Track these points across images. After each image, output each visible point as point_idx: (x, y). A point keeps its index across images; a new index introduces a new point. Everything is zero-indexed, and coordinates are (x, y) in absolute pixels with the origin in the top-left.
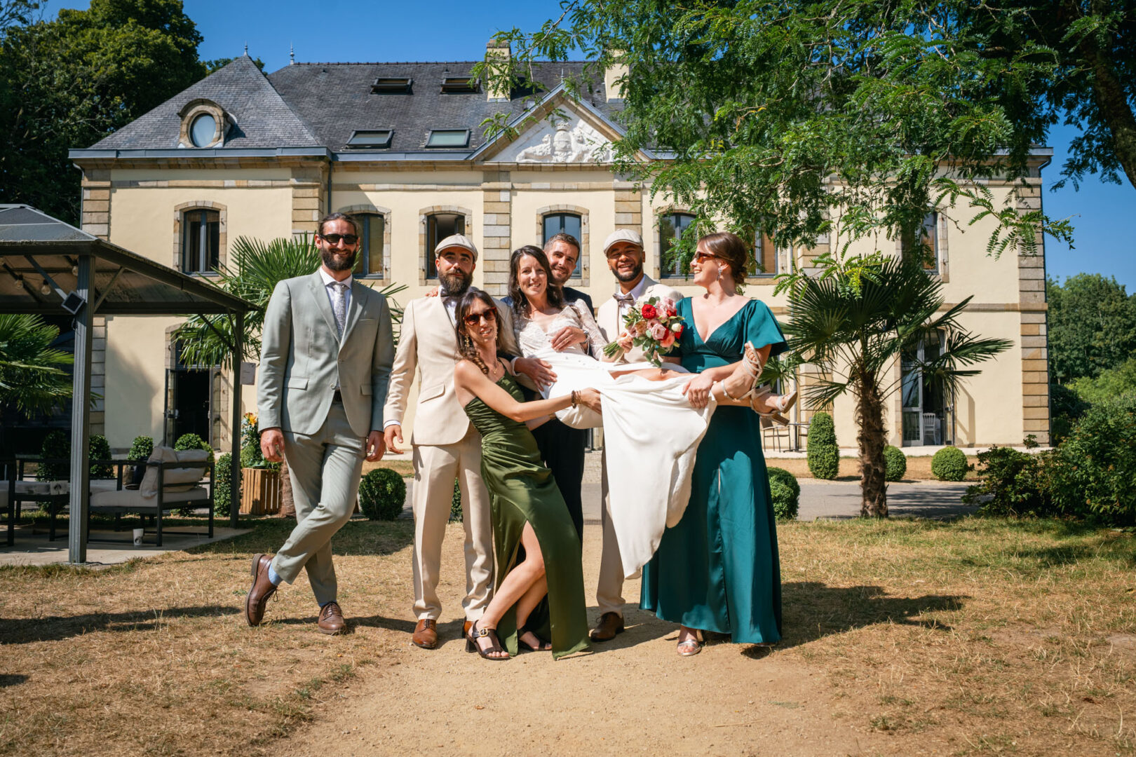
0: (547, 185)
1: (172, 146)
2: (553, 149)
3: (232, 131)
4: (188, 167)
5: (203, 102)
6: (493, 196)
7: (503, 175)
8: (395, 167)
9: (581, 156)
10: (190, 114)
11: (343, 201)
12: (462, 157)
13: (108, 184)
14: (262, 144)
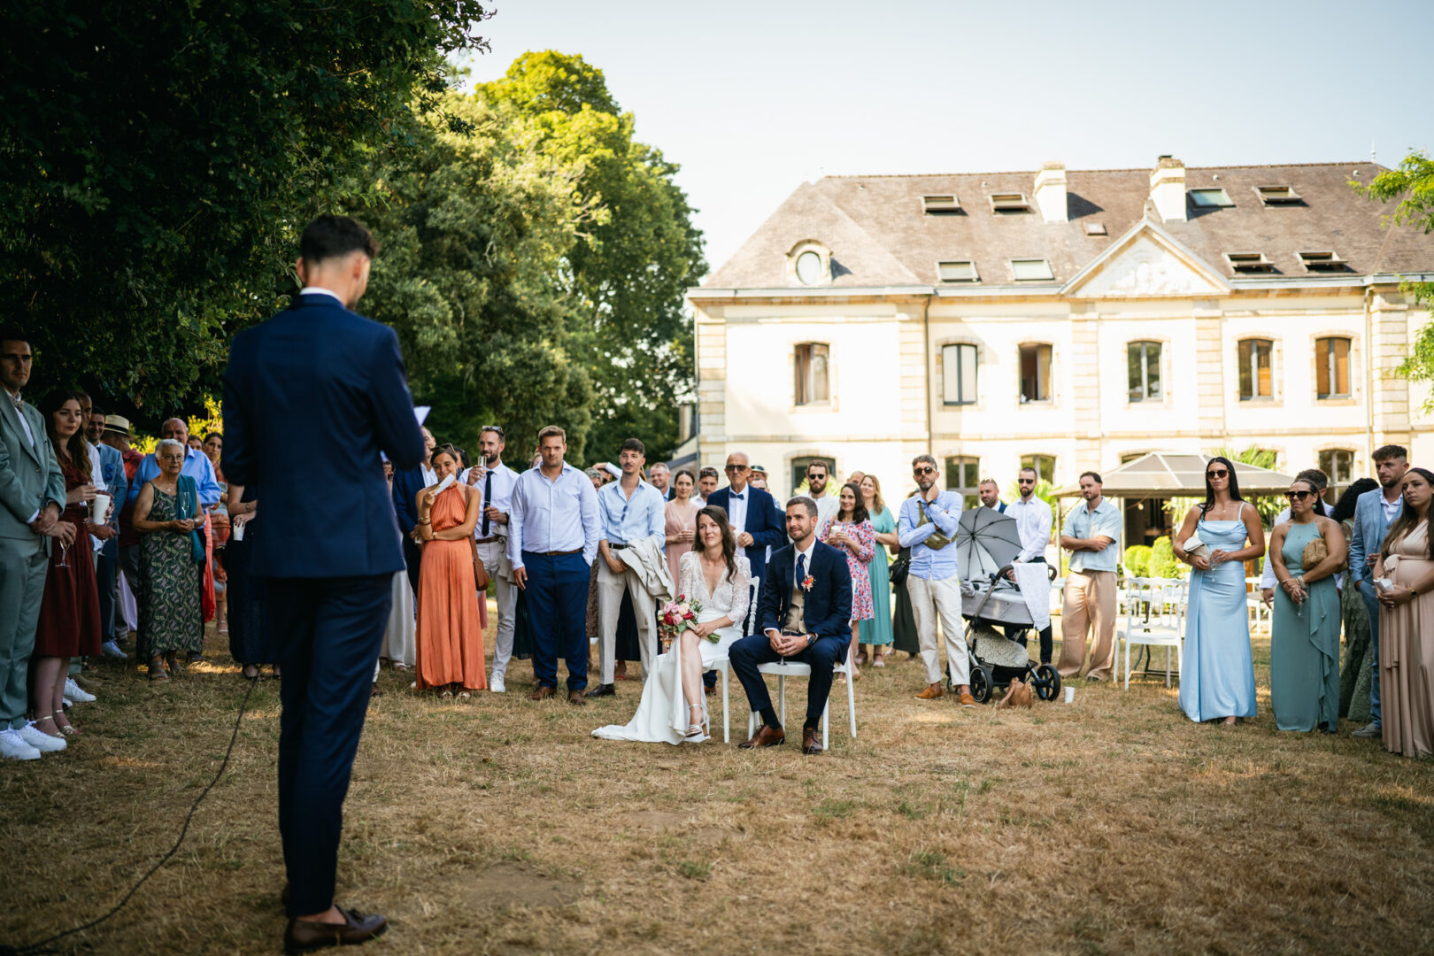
0: (1131, 314)
1: (781, 284)
2: (1137, 281)
3: (837, 269)
4: (800, 303)
5: (809, 241)
6: (1081, 325)
7: (1089, 306)
8: (989, 300)
9: (1161, 288)
10: (799, 252)
11: (941, 332)
12: (1054, 291)
13: (723, 321)
14: (867, 281)
